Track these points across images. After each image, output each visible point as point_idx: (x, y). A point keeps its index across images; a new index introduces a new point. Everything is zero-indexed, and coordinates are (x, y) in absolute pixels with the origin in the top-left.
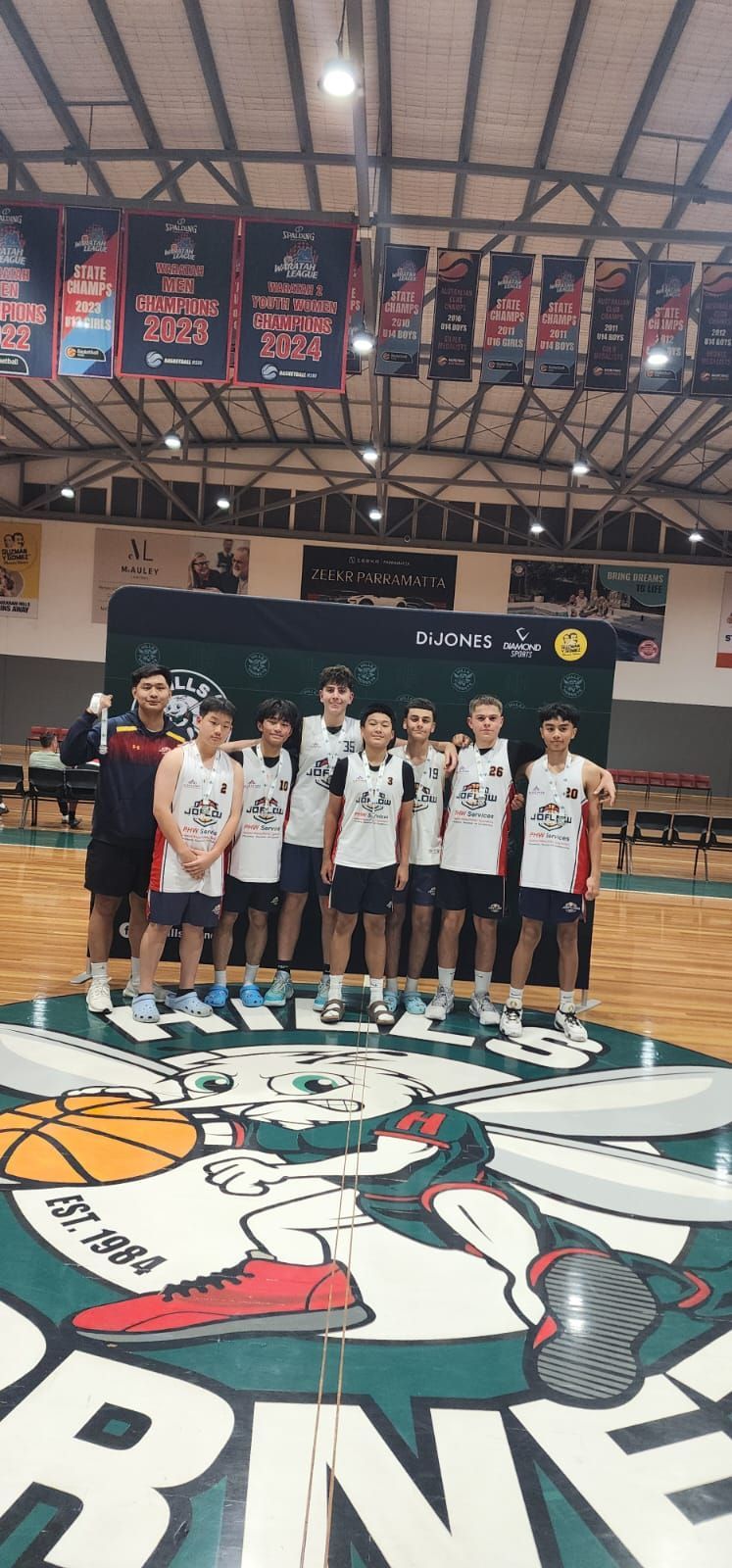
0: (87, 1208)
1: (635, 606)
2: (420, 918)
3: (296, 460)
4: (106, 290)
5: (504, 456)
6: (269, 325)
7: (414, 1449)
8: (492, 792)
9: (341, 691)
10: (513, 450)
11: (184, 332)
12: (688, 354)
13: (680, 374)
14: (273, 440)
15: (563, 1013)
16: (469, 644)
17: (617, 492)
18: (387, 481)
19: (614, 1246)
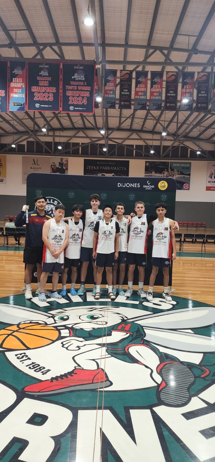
0: (27, 356)
1: (182, 173)
2: (122, 267)
3: (81, 134)
4: (22, 85)
5: (142, 131)
6: (71, 94)
7: (125, 422)
8: (142, 230)
9: (96, 201)
10: (144, 129)
11: (46, 97)
12: (194, 99)
13: (192, 105)
14: (74, 128)
15: (165, 293)
16: (133, 186)
17: (175, 140)
18: (108, 139)
19: (181, 360)
